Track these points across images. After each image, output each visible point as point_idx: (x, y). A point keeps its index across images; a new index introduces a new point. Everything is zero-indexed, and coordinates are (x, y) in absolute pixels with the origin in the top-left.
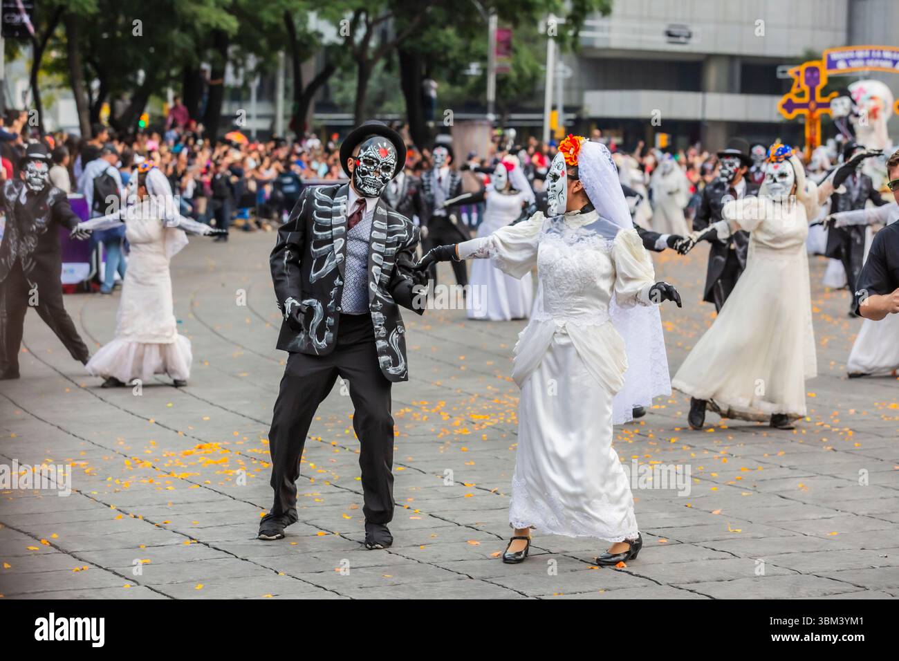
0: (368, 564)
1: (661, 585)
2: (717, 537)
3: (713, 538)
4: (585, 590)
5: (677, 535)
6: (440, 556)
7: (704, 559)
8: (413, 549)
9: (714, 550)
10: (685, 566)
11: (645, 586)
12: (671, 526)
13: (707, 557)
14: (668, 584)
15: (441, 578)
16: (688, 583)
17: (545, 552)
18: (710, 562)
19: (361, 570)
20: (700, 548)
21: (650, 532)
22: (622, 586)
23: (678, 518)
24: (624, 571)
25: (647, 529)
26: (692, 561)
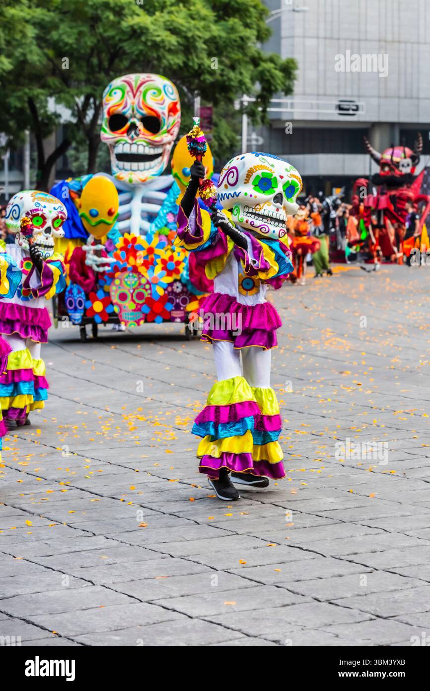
0: (89, 548)
1: (325, 557)
2: (372, 516)
3: (369, 518)
4: (264, 564)
5: (340, 516)
6: (147, 539)
7: (362, 534)
8: (126, 534)
9: (370, 527)
10: (346, 541)
11: (313, 559)
12: (335, 508)
13: (364, 533)
14: (332, 556)
15: (147, 557)
16: (348, 555)
17: (234, 533)
18: (366, 537)
19: (83, 553)
20: (359, 526)
21: (319, 514)
22: (294, 559)
23: (342, 502)
24: (296, 547)
25: (316, 512)
26: (352, 536)
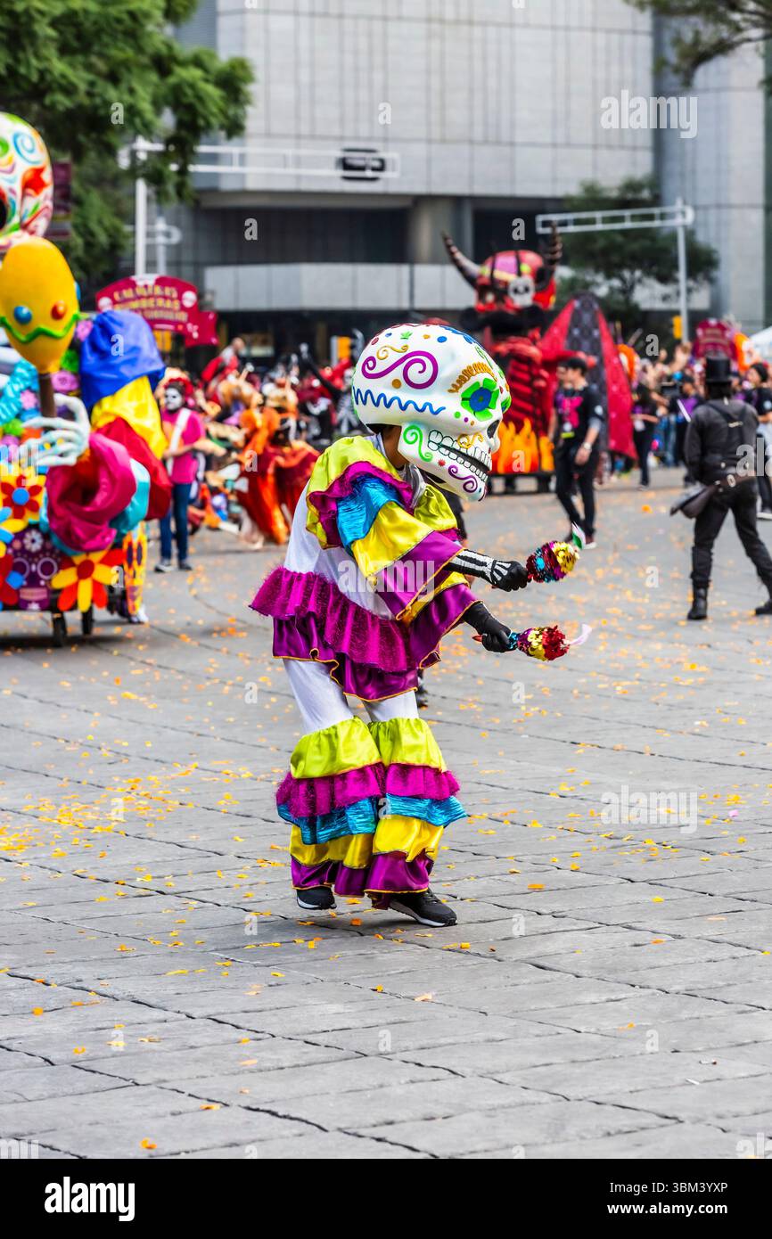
1: (326, 1131)
2: (424, 1042)
3: (418, 1045)
4: (194, 1148)
5: (357, 1042)
7: (403, 1082)
9: (419, 1065)
10: (369, 1096)
11: (300, 1135)
12: (346, 1026)
13: (408, 1079)
14: (340, 1130)
16: (375, 1126)
17: (127, 1083)
18: (412, 1087)
20: (397, 1062)
21: (310, 1038)
22: (259, 1136)
23: (360, 1011)
24: (263, 1111)
25: (304, 1034)
26: (381, 1086)
